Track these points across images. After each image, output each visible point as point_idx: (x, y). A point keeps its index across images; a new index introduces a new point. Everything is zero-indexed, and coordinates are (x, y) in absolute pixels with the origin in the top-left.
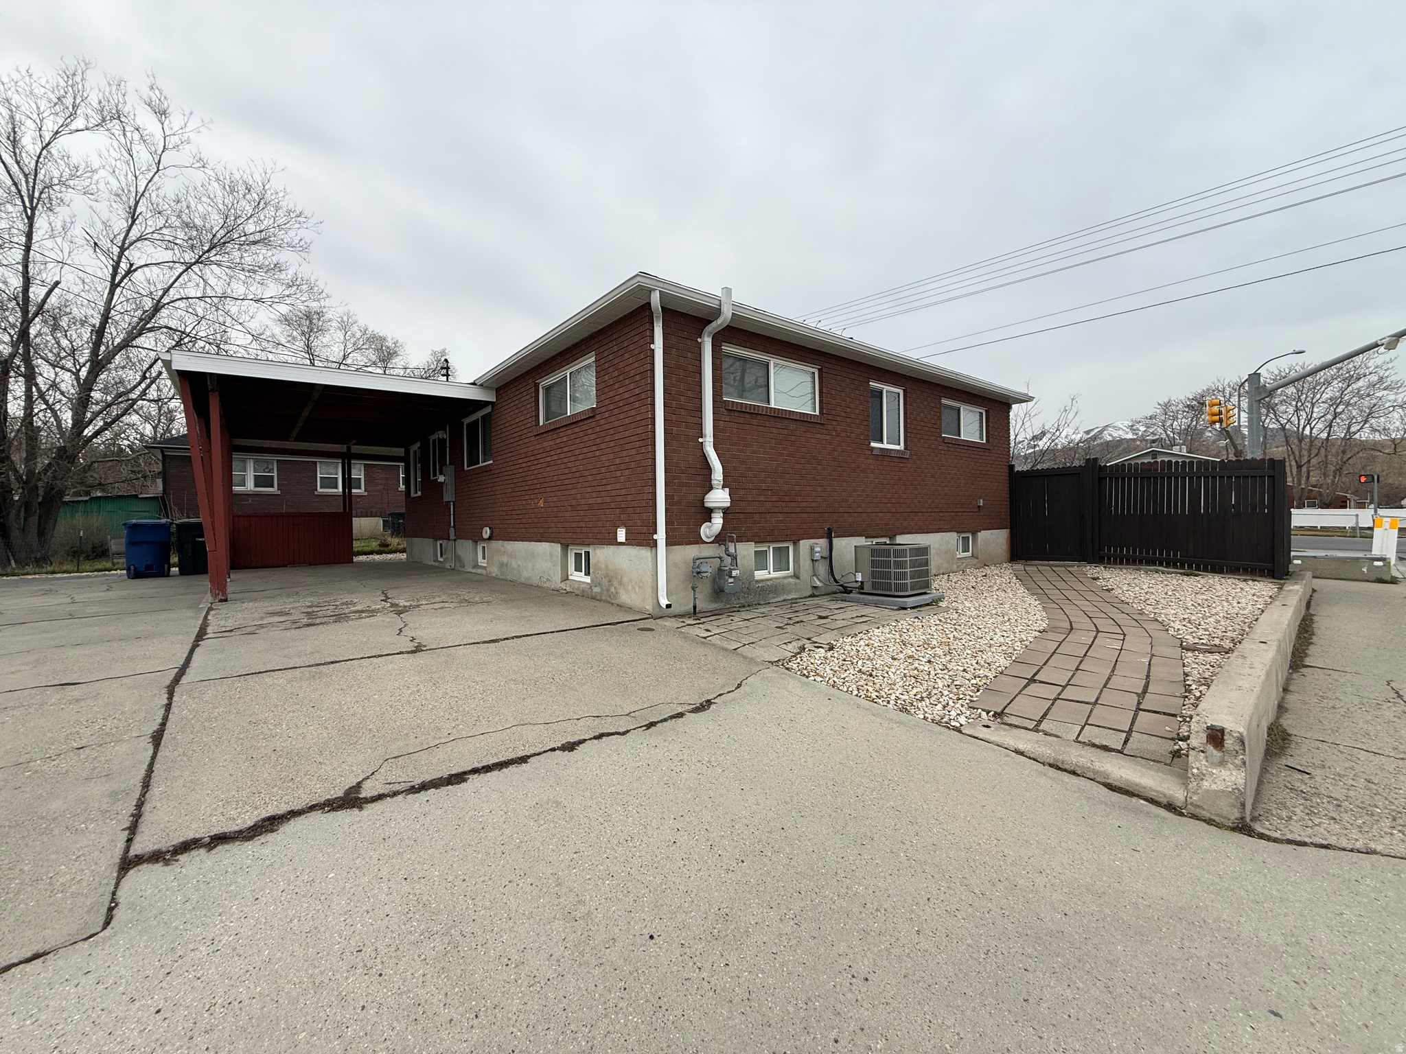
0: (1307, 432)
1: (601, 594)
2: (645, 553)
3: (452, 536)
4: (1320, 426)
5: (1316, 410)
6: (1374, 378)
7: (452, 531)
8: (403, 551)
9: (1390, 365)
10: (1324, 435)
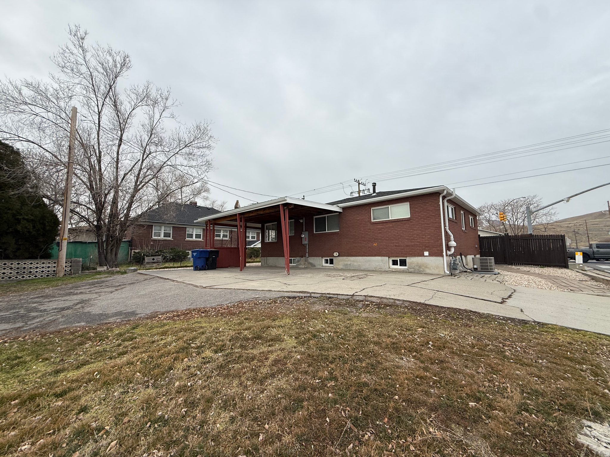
0: (516, 223)
1: (414, 271)
2: (441, 258)
3: (307, 256)
4: (520, 221)
5: (518, 215)
6: (536, 205)
7: (307, 254)
8: (259, 262)
9: (541, 201)
10: (522, 224)
